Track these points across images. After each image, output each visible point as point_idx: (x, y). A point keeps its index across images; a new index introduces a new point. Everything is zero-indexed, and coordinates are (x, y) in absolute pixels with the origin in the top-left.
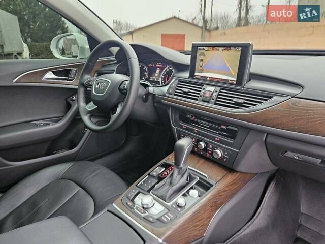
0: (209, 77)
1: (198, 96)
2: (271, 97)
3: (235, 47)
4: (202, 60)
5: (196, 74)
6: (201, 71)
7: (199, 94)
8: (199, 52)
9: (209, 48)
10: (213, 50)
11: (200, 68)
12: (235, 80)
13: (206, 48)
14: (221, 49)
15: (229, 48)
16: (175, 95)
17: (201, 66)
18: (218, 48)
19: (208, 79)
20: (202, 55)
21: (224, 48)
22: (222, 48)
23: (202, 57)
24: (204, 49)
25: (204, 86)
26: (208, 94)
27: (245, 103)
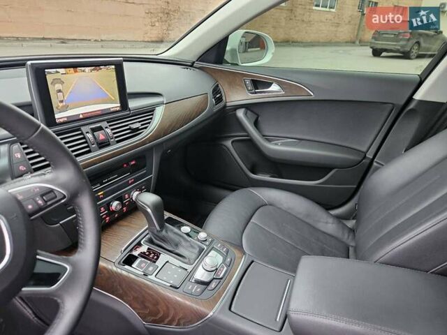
0: (82, 114)
1: (88, 147)
2: (153, 111)
3: (105, 65)
4: (60, 91)
5: (57, 116)
6: (66, 108)
8: (49, 78)
9: (68, 69)
10: (76, 72)
11: (61, 105)
12: (119, 105)
13: (62, 71)
14: (87, 69)
15: (98, 68)
17: (62, 102)
18: (83, 68)
19: (81, 116)
20: (57, 83)
21: (93, 68)
22: (90, 68)
23: (58, 86)
24: (57, 72)
25: (84, 129)
26: (101, 136)
27: (142, 125)
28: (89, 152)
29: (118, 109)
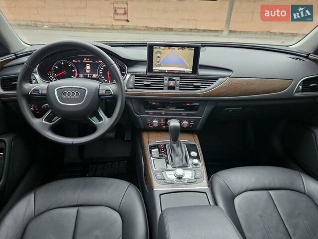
0: (168, 70)
1: (163, 87)
2: (217, 79)
3: (188, 47)
4: (159, 57)
5: (154, 68)
6: (160, 66)
7: (163, 84)
8: (155, 50)
9: (165, 47)
10: (169, 49)
11: (158, 63)
12: (191, 70)
13: (162, 48)
14: (176, 48)
15: (183, 48)
16: (136, 88)
17: (158, 62)
18: (174, 48)
20: (158, 53)
21: (180, 48)
22: (178, 48)
23: (158, 55)
24: (160, 48)
25: (165, 78)
26: (172, 83)
27: (202, 85)
28: (162, 89)
29: (190, 72)
